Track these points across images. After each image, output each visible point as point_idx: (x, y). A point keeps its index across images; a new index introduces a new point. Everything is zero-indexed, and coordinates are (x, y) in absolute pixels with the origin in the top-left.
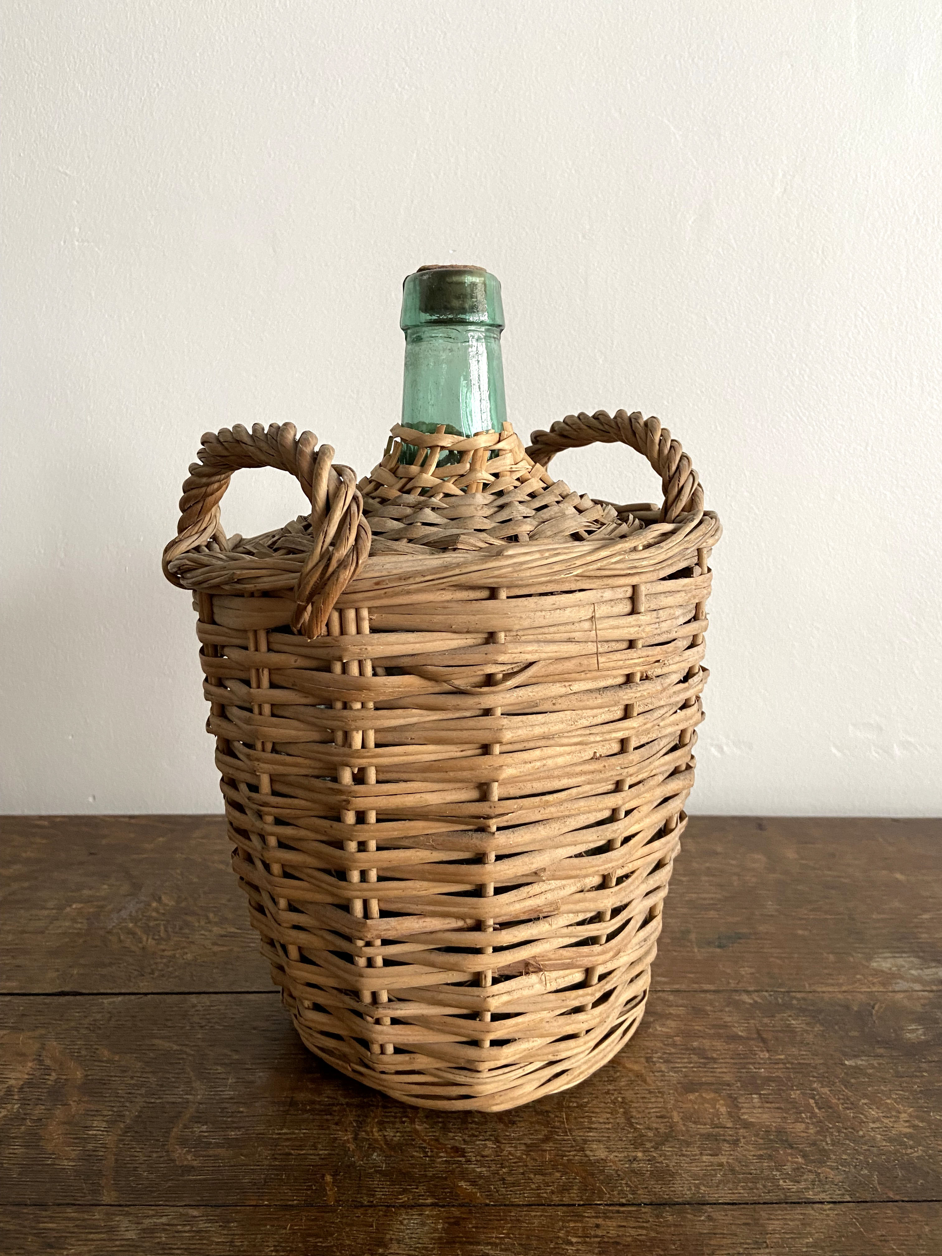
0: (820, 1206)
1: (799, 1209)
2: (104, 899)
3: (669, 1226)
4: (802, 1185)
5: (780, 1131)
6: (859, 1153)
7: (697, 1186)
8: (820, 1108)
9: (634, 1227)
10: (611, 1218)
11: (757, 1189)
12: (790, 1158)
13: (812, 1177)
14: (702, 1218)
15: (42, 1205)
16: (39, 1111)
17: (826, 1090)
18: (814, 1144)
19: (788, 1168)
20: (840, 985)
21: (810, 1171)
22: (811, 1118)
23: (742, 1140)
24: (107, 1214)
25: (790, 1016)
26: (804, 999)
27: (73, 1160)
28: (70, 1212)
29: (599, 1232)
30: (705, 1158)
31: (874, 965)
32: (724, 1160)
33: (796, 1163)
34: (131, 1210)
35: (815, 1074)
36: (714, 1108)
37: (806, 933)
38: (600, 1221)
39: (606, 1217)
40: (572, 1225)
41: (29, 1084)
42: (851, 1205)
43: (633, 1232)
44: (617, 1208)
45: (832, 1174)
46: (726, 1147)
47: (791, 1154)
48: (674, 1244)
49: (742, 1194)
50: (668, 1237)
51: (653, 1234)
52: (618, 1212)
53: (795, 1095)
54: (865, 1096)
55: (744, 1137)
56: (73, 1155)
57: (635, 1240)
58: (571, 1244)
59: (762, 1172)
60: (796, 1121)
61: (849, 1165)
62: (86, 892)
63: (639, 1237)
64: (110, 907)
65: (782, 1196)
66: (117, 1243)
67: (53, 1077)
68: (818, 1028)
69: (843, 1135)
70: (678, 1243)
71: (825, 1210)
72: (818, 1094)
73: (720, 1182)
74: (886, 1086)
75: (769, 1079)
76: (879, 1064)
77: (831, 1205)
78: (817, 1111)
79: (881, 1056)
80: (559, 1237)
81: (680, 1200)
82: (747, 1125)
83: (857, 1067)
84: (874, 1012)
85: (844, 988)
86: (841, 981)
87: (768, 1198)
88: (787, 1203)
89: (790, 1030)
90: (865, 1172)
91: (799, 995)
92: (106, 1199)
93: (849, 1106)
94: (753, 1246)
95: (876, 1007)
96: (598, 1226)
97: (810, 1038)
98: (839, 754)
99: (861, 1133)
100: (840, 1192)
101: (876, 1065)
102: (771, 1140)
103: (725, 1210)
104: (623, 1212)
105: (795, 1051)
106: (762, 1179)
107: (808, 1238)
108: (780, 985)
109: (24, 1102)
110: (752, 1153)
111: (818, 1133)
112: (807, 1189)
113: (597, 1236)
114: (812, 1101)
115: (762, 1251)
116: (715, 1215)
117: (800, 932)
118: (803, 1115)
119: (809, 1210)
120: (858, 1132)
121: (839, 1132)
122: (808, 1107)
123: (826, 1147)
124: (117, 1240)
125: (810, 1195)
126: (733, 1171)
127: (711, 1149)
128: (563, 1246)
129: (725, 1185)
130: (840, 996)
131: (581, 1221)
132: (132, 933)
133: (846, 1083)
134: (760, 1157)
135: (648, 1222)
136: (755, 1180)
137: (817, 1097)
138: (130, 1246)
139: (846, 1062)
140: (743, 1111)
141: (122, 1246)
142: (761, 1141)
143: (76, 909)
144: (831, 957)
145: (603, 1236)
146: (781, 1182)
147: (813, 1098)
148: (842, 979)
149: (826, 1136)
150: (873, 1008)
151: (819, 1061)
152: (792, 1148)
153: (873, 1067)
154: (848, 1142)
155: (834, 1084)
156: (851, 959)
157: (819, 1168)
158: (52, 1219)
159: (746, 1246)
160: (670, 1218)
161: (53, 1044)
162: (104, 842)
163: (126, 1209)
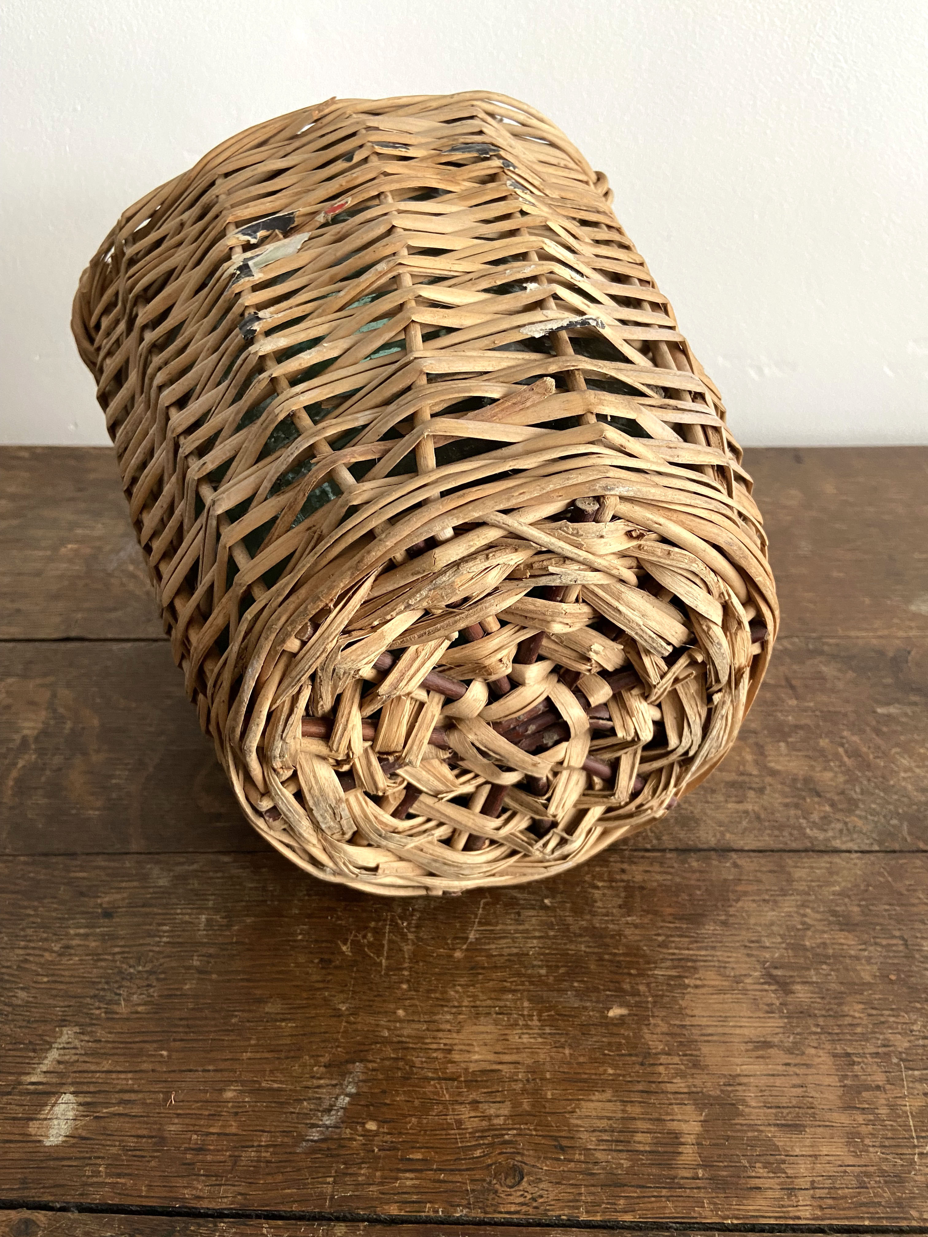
0: (847, 854)
1: (826, 858)
2: (100, 538)
3: (694, 872)
4: (830, 834)
5: (807, 780)
6: (889, 803)
7: (723, 834)
8: (849, 757)
9: (660, 873)
10: (635, 863)
11: (783, 837)
12: (817, 806)
13: (839, 826)
14: (728, 865)
15: (73, 855)
16: (58, 760)
17: (855, 738)
18: (842, 793)
19: (815, 817)
20: (876, 630)
21: (838, 820)
22: (840, 766)
23: (768, 787)
24: (138, 862)
25: (821, 662)
26: (837, 645)
27: (98, 809)
28: (100, 861)
29: (625, 877)
30: (730, 806)
31: (913, 608)
32: (749, 807)
33: (825, 812)
34: (161, 857)
35: (845, 722)
36: (740, 755)
37: (841, 575)
38: (625, 866)
39: (632, 863)
40: (598, 869)
41: (44, 733)
42: (879, 854)
43: (658, 877)
44: (641, 854)
45: (860, 823)
46: (751, 794)
47: (819, 803)
48: (700, 890)
49: (766, 841)
50: (693, 882)
51: (678, 880)
52: (643, 857)
53: (824, 742)
54: (897, 745)
55: (770, 785)
56: (99, 804)
57: (660, 885)
58: (597, 888)
59: (788, 820)
60: (825, 769)
61: (878, 814)
62: (79, 531)
63: (665, 882)
64: (108, 548)
65: (809, 845)
66: (151, 890)
67: (69, 725)
68: (851, 675)
69: (873, 784)
70: (704, 888)
71: (852, 859)
72: (847, 742)
73: (745, 829)
74: (918, 735)
75: (797, 727)
76: (913, 712)
77: (859, 855)
78: (846, 759)
79: (915, 704)
80: (585, 881)
81: (705, 846)
82: (773, 773)
83: (889, 716)
84: (910, 658)
85: (879, 633)
86: (876, 626)
87: (794, 845)
88: (813, 851)
89: (821, 677)
90: (894, 822)
91: (831, 641)
92: (134, 847)
93: (880, 755)
94: (777, 893)
95: (913, 653)
96: (623, 871)
97: (840, 685)
98: (890, 373)
99: (892, 783)
100: (868, 842)
101: (910, 714)
102: (798, 789)
103: (750, 857)
104: (648, 858)
105: (824, 698)
106: (789, 826)
107: (834, 886)
108: (814, 631)
109: (41, 752)
110: (779, 801)
111: (846, 782)
112: (834, 838)
113: (623, 881)
114: (841, 750)
115: (788, 898)
116: (739, 862)
117: (835, 574)
118: (832, 764)
119: (836, 859)
120: (888, 781)
121: (869, 780)
122: (837, 757)
123: (855, 796)
124: (150, 887)
125: (837, 844)
126: (758, 818)
127: (736, 796)
128: (590, 890)
129: (750, 832)
130: (874, 641)
131: (607, 866)
132: (133, 576)
133: (878, 732)
134: (786, 805)
135: (673, 867)
136: (781, 827)
137: (846, 746)
138: (163, 893)
139: (879, 710)
140: (769, 758)
141: (154, 893)
142: (787, 789)
143: (72, 549)
144: (867, 601)
145: (628, 881)
146: (808, 831)
147: (842, 745)
148: (877, 624)
149: (854, 785)
150: (909, 653)
151: (850, 708)
152: (819, 795)
153: (906, 715)
154: (877, 791)
155: (864, 732)
156: (889, 602)
157: (847, 817)
158: (82, 869)
159: (772, 893)
160: (695, 864)
161: (64, 693)
162: (92, 476)
163: (156, 856)
